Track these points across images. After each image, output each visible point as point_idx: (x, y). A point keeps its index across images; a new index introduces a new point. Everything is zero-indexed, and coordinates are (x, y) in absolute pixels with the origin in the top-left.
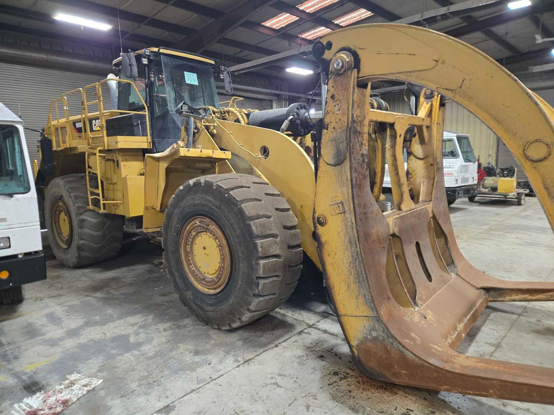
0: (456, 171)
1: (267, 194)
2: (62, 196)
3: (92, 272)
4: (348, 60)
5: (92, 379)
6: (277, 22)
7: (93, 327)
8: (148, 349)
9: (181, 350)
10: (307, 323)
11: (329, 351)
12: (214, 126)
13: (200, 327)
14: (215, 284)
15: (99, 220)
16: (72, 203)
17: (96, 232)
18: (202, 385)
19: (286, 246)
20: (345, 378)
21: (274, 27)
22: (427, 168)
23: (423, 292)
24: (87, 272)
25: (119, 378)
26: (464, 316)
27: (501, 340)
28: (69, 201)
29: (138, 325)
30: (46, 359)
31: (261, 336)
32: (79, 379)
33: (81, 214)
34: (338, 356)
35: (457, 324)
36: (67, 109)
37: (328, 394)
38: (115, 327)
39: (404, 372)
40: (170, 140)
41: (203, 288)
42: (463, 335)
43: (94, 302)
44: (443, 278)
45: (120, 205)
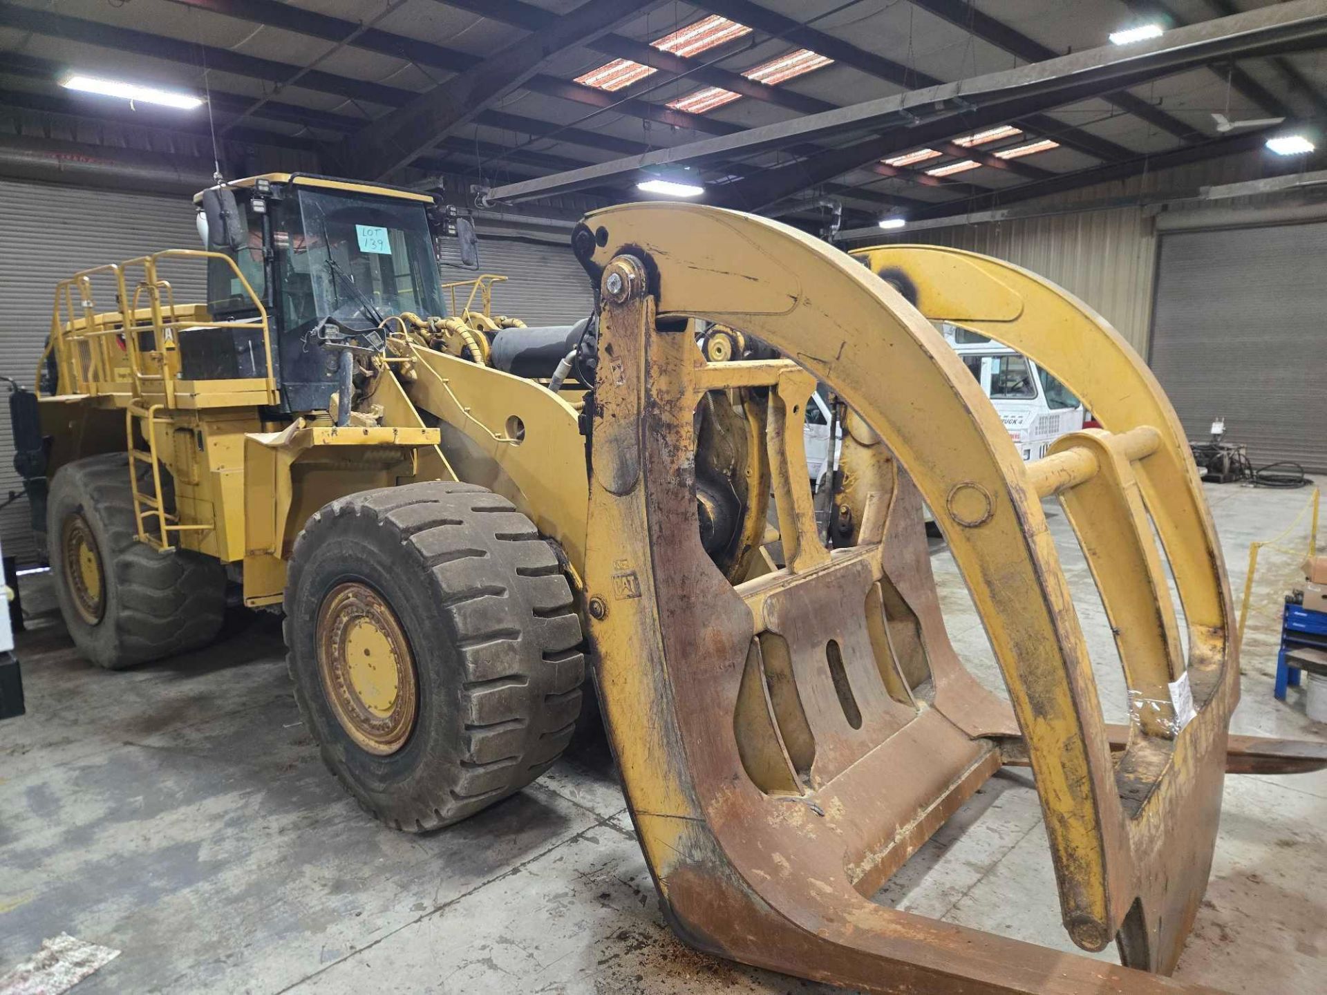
0: (1026, 430)
1: (501, 537)
2: (81, 507)
3: (151, 680)
4: (632, 276)
5: (97, 950)
6: (611, 77)
7: (126, 824)
8: (234, 878)
9: (306, 881)
10: (599, 815)
11: (625, 883)
12: (412, 364)
13: (362, 824)
14: (388, 734)
15: (165, 564)
16: (101, 525)
17: (158, 592)
18: (328, 964)
19: (539, 655)
20: (639, 947)
21: (604, 87)
22: (880, 467)
23: (832, 754)
24: (141, 682)
25: (156, 947)
26: (921, 806)
27: (1000, 856)
28: (96, 519)
29: (227, 817)
30: (8, 900)
31: (488, 847)
32: (71, 949)
33: (122, 551)
34: (641, 894)
35: (897, 826)
36: (91, 305)
37: (591, 986)
38: (173, 824)
39: (752, 938)
40: (322, 383)
41: (367, 740)
42: (910, 849)
43: (141, 759)
44: (892, 716)
45: (208, 534)
